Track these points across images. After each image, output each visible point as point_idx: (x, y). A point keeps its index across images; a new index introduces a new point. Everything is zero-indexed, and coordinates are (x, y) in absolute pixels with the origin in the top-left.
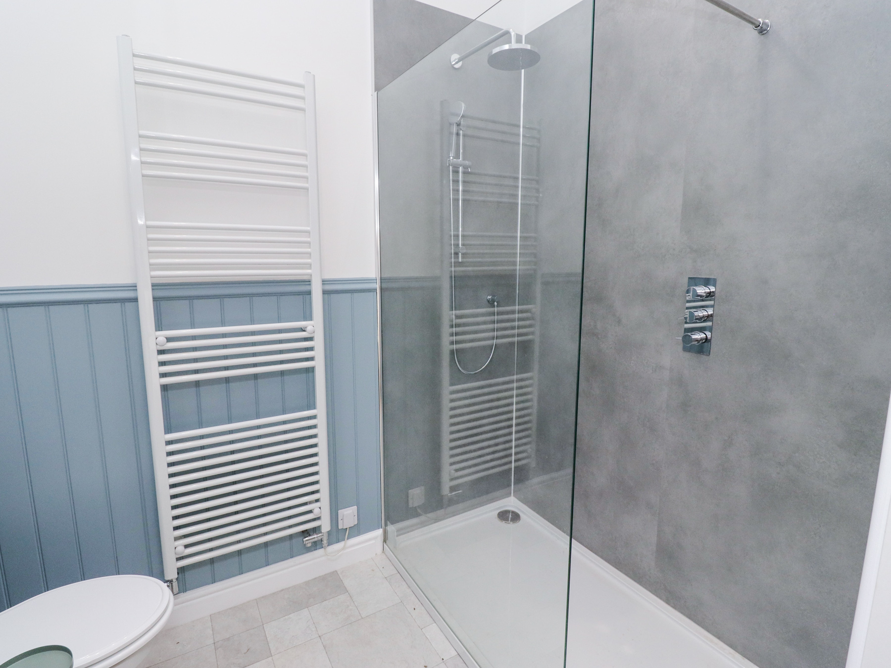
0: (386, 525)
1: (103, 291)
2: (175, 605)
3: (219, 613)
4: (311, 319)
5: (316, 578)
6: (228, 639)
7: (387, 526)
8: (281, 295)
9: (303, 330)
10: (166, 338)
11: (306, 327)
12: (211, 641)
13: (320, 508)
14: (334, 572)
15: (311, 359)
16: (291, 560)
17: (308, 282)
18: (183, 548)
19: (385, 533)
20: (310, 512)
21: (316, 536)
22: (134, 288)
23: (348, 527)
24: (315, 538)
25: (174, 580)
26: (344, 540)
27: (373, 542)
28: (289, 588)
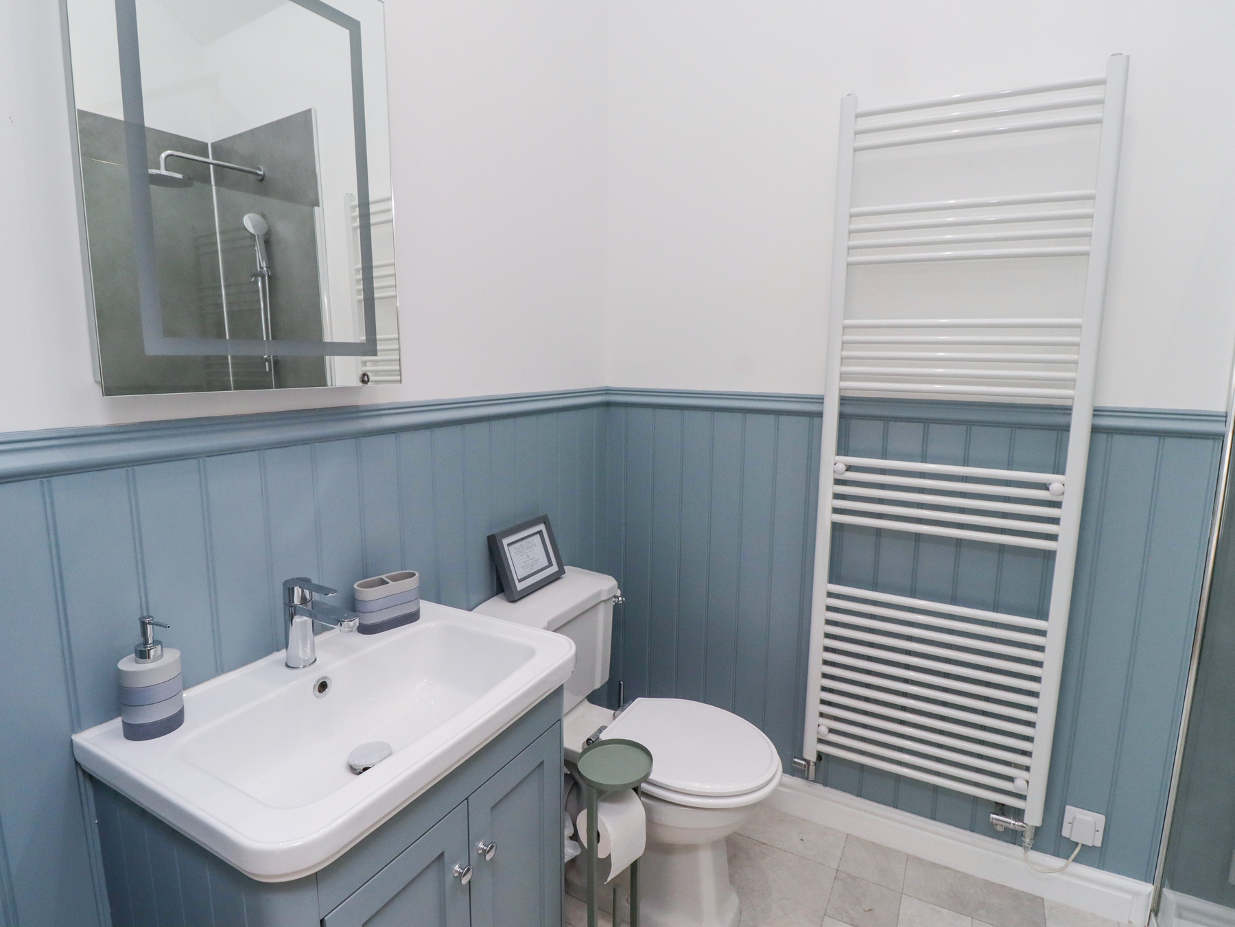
0: (1162, 886)
1: (796, 401)
2: (781, 784)
3: (858, 839)
4: (1063, 473)
5: (1004, 887)
6: (854, 878)
7: (1164, 887)
8: (1020, 428)
9: (1045, 486)
10: (846, 465)
11: (1050, 484)
12: (834, 865)
13: (1028, 782)
14: (1037, 897)
15: (1053, 537)
16: (968, 833)
17: (1067, 410)
18: (827, 731)
19: (1159, 897)
20: (1011, 779)
21: (1013, 822)
22: (820, 400)
23: (1081, 841)
24: (1010, 823)
25: (812, 764)
26: (1067, 858)
27: (1129, 897)
28: (959, 872)
